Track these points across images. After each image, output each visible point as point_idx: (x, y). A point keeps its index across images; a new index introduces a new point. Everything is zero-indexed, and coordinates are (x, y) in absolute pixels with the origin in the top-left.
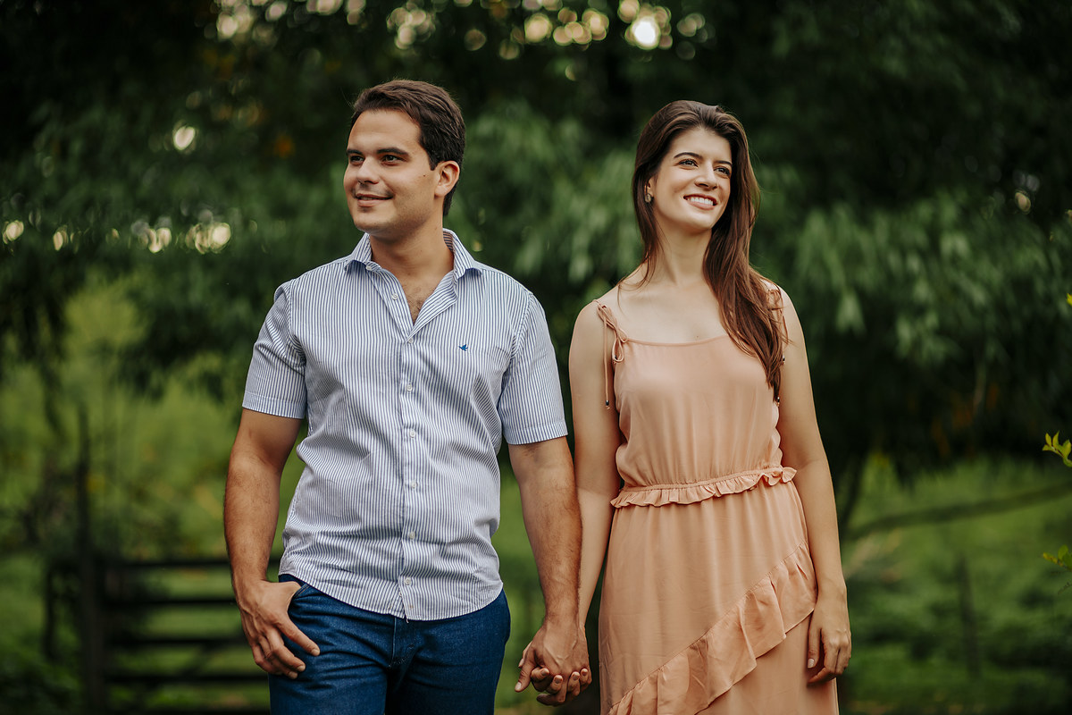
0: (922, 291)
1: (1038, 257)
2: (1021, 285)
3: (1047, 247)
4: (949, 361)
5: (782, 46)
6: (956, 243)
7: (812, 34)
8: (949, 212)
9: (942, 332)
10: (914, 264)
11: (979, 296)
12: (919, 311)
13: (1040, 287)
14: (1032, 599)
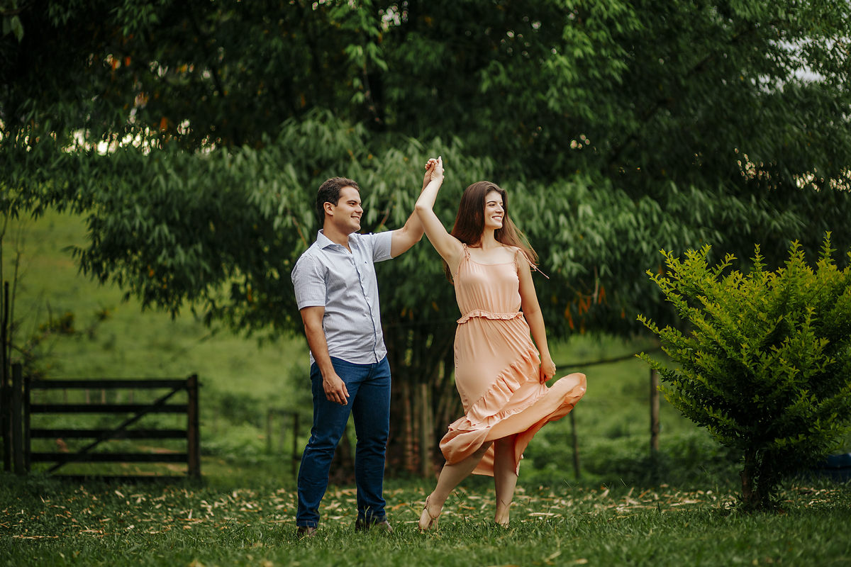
0: (566, 235)
1: (631, 217)
2: (621, 233)
3: (636, 212)
4: (580, 274)
5: (485, 87)
6: (586, 209)
7: (503, 78)
8: (582, 189)
9: (576, 259)
10: (562, 219)
11: (598, 239)
12: (565, 246)
13: (631, 235)
14: (616, 434)
